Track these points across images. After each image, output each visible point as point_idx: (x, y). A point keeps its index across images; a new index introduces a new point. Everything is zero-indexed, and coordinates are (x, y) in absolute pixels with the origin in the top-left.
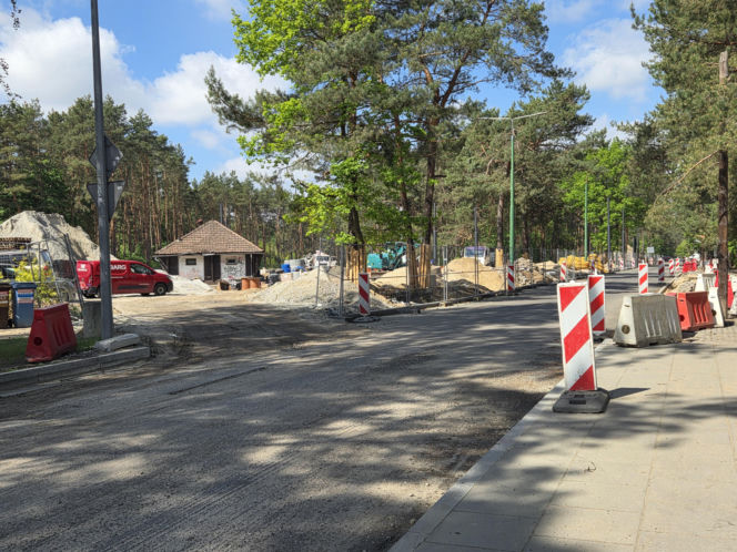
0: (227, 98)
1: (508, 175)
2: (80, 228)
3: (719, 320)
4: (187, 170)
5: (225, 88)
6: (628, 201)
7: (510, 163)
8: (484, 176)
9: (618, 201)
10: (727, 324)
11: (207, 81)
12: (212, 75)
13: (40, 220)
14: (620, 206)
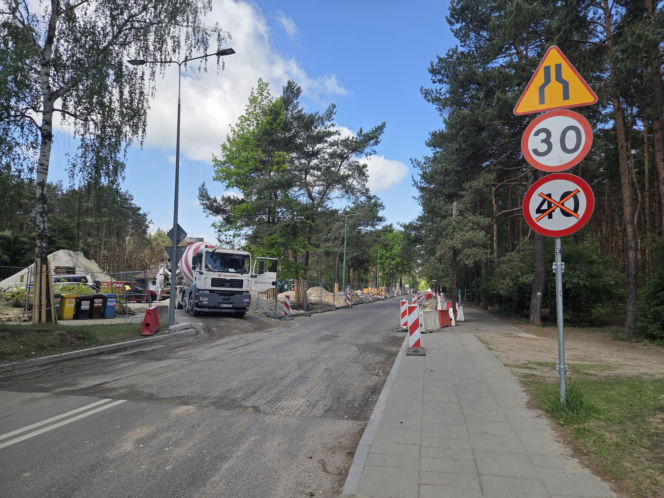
0: (209, 199)
1: (343, 243)
2: (93, 261)
3: (453, 323)
5: (209, 193)
6: (398, 260)
7: (343, 238)
8: (329, 244)
9: (393, 259)
10: (456, 325)
11: (200, 189)
12: (203, 186)
13: (70, 255)
14: (394, 262)
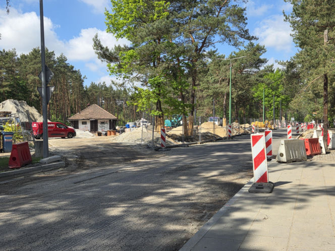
0: (102, 48)
1: (229, 85)
2: (34, 107)
3: (324, 151)
4: (83, 81)
5: (102, 43)
6: (283, 97)
7: (229, 79)
8: (218, 85)
9: (278, 97)
10: (327, 153)
11: (94, 40)
13: (15, 103)
14: (279, 99)
